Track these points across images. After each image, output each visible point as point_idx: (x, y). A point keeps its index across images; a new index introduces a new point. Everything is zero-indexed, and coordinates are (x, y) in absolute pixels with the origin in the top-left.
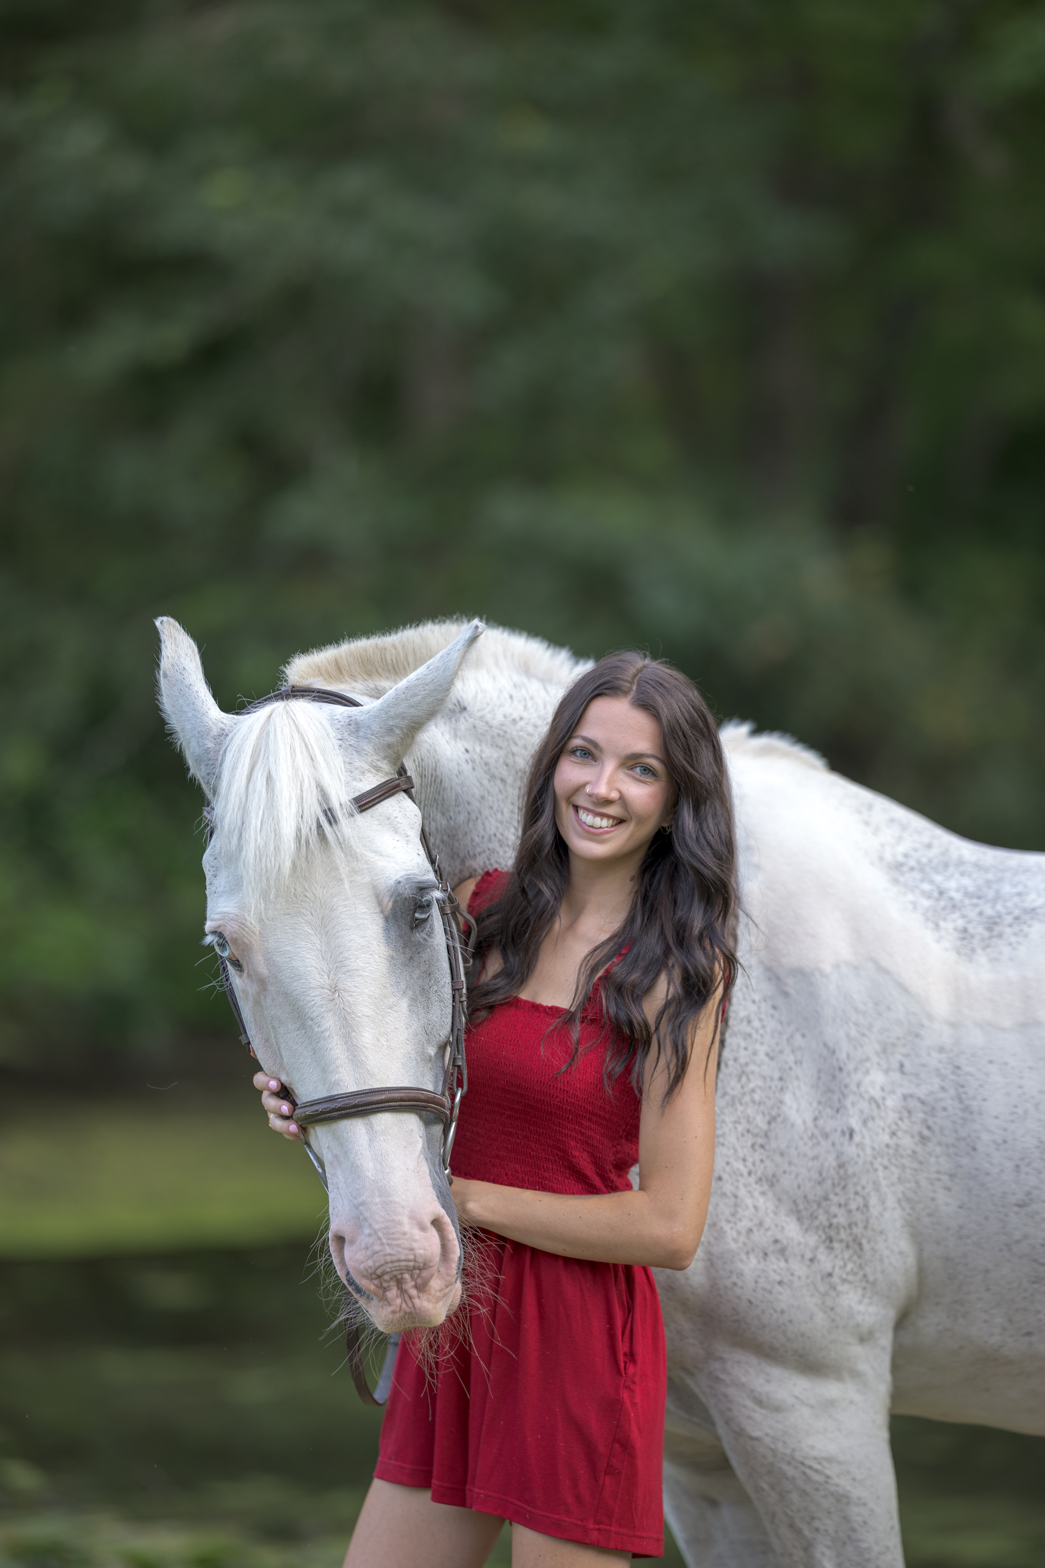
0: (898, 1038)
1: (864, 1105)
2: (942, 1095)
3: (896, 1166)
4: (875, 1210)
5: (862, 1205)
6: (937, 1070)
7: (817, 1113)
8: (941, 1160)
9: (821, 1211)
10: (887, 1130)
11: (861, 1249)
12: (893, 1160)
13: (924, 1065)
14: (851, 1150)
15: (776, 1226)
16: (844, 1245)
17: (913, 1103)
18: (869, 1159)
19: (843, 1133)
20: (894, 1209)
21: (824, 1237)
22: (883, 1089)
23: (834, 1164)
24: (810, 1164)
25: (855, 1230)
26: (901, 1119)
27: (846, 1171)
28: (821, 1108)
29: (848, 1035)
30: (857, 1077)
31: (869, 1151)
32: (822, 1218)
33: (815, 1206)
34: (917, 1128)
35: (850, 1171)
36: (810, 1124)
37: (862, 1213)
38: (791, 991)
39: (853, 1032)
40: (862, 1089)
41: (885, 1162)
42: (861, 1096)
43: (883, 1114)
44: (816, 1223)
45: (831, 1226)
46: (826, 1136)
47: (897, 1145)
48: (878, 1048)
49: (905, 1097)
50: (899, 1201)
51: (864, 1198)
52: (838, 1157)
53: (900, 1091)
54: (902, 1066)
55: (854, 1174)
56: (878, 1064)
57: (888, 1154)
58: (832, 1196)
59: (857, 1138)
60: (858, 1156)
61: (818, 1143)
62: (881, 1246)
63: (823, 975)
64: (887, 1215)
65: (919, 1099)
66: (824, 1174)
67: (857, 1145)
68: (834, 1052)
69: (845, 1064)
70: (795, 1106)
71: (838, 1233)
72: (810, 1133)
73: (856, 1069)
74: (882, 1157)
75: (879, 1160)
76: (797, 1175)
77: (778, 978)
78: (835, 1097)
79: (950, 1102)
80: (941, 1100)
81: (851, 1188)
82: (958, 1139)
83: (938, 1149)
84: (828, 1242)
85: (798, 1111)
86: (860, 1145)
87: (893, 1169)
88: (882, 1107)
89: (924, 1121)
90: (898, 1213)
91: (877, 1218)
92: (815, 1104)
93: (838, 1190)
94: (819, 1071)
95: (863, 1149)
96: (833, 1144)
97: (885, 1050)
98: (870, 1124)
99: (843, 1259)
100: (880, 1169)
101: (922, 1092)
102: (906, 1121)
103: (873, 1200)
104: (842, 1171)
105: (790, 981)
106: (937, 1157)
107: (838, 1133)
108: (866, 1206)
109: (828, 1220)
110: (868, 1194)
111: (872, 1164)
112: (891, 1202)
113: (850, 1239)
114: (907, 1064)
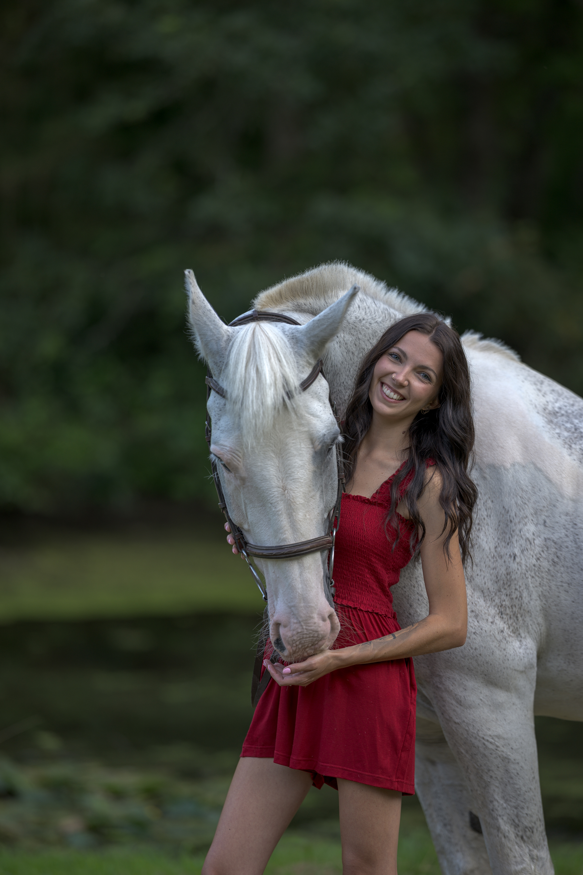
0: (544, 507)
1: (523, 542)
2: (566, 539)
3: (538, 576)
4: (526, 599)
5: (519, 596)
6: (564, 525)
7: (497, 544)
8: (564, 575)
9: (497, 597)
10: (535, 557)
11: (518, 620)
12: (537, 574)
13: (557, 522)
14: (514, 566)
15: (472, 603)
16: (508, 617)
17: (550, 543)
18: (524, 571)
19: (510, 556)
20: (536, 600)
21: (498, 611)
22: (534, 534)
23: (505, 572)
24: (492, 572)
25: (514, 609)
26: (543, 551)
27: (511, 577)
28: (499, 542)
29: (516, 503)
30: (521, 526)
31: (524, 567)
32: (497, 601)
33: (494, 595)
34: (551, 557)
35: (513, 577)
36: (493, 550)
37: (519, 600)
38: (488, 477)
39: (519, 502)
40: (521, 533)
41: (533, 574)
42: (521, 536)
43: (533, 548)
44: (494, 604)
45: (502, 606)
46: (501, 557)
47: (540, 565)
48: (532, 511)
49: (546, 539)
50: (539, 596)
51: (520, 592)
52: (507, 569)
53: (543, 536)
54: (545, 522)
55: (515, 579)
56: (532, 520)
57: (534, 570)
58: (502, 590)
59: (518, 560)
60: (518, 569)
61: (497, 561)
62: (528, 619)
63: (506, 469)
64: (532, 603)
65: (553, 541)
66: (499, 578)
67: (518, 563)
68: (508, 512)
69: (514, 519)
70: (485, 540)
71: (506, 610)
72: (492, 555)
73: (519, 522)
74: (531, 571)
75: (529, 572)
76: (484, 578)
77: (481, 469)
78: (507, 537)
79: (570, 543)
80: (565, 542)
81: (513, 586)
82: (573, 564)
83: (562, 569)
84: (500, 614)
85: (487, 542)
86: (519, 564)
87: (537, 578)
88: (533, 544)
89: (556, 553)
90: (538, 602)
91: (527, 604)
92: (496, 539)
93: (506, 587)
94: (499, 521)
95: (521, 566)
96: (505, 562)
97: (536, 513)
98: (525, 553)
99: (508, 624)
100: (530, 577)
101: (555, 537)
102: (545, 552)
103: (525, 594)
104: (508, 577)
105: (487, 471)
106: (562, 573)
107: (508, 556)
108: (521, 597)
109: (500, 602)
110: (522, 590)
111: (525, 574)
112: (535, 596)
113: (511, 614)
114: (547, 521)
